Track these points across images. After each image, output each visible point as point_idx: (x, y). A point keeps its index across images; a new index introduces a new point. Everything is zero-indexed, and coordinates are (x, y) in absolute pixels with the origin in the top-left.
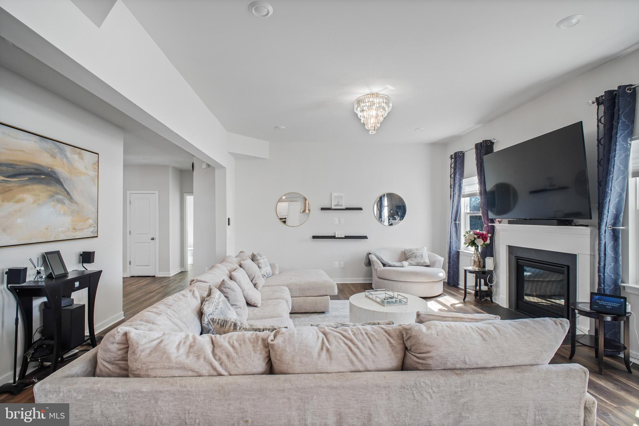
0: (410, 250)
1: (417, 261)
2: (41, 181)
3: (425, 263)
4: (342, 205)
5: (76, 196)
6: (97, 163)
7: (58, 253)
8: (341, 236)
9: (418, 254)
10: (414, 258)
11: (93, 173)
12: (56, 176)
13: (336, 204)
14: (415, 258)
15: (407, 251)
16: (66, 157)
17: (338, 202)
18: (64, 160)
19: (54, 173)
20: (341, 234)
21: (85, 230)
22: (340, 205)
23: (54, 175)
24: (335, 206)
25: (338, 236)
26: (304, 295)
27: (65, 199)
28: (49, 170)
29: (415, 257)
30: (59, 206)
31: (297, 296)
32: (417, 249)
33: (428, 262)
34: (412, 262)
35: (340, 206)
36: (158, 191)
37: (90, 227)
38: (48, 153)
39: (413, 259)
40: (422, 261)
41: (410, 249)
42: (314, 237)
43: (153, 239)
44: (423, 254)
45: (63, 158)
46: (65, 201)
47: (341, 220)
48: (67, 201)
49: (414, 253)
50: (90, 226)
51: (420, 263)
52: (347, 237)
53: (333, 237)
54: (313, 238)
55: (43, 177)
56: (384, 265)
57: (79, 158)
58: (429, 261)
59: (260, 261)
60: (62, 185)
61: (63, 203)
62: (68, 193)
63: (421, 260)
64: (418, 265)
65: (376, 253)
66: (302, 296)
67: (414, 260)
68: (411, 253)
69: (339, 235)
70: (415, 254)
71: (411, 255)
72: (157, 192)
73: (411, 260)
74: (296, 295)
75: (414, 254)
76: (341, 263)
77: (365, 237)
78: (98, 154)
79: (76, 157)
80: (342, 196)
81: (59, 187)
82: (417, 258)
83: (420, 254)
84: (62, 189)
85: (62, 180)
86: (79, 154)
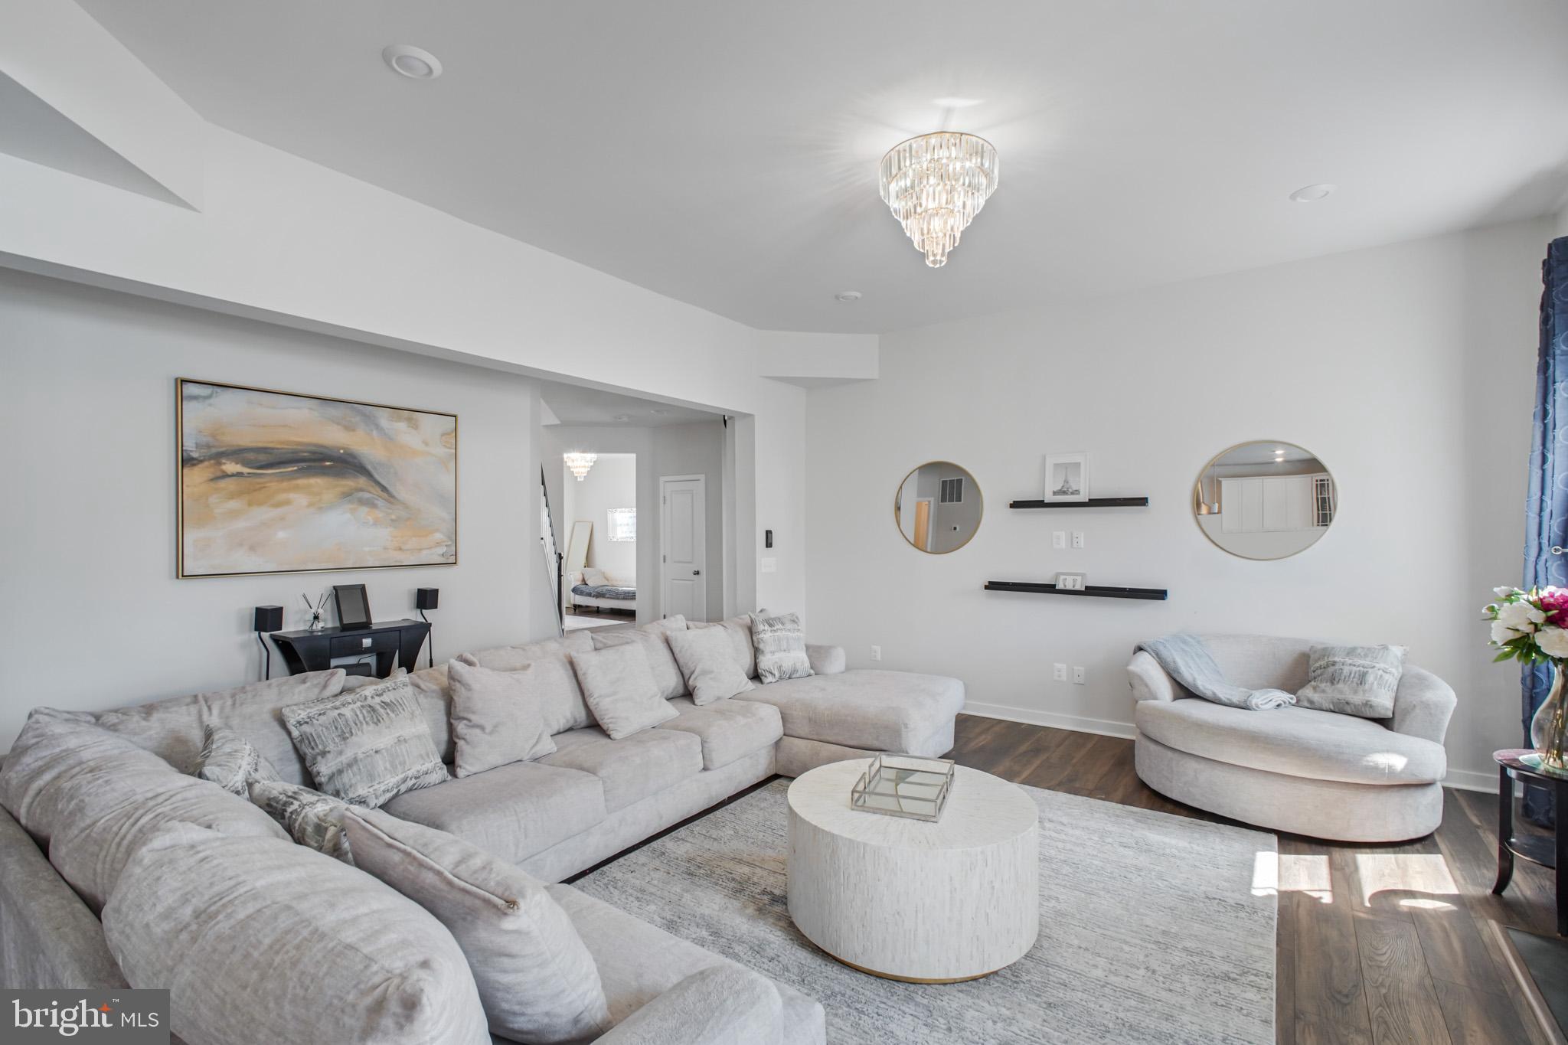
0: (1326, 652)
1: (1340, 696)
2: (324, 472)
3: (1371, 706)
4: (1077, 492)
5: (401, 492)
6: (452, 432)
7: (362, 589)
8: (1074, 587)
9: (1346, 670)
10: (1329, 684)
11: (441, 451)
12: (356, 461)
13: (1058, 488)
14: (1333, 683)
15: (1315, 652)
16: (378, 427)
17: (1066, 481)
18: (375, 433)
19: (353, 456)
20: (1074, 581)
21: (425, 552)
22: (1070, 490)
23: (351, 460)
24: (1055, 493)
25: (1065, 586)
26: (822, 738)
27: (377, 499)
28: (342, 451)
29: (1333, 680)
30: (364, 510)
31: (804, 736)
32: (1351, 652)
33: (1384, 702)
34: (1316, 697)
35: (1072, 493)
36: (704, 475)
37: (436, 546)
38: (338, 424)
39: (1323, 685)
40: (1357, 699)
41: (1325, 649)
42: (993, 586)
43: (697, 573)
44: (1370, 670)
45: (372, 431)
46: (376, 502)
47: (1075, 535)
48: (380, 503)
49: (1334, 664)
50: (438, 544)
51: (1347, 703)
52: (1091, 591)
53: (1049, 589)
54: (985, 589)
55: (328, 463)
56: (1184, 691)
57: (409, 427)
58: (1396, 700)
59: (761, 636)
60: (367, 473)
61: (374, 506)
62: (384, 489)
63: (1356, 692)
64: (1340, 709)
65: (1161, 648)
66: (815, 737)
67: (1323, 691)
68: (1322, 663)
69: (1066, 584)
70: (1337, 667)
71: (1319, 672)
72: (702, 477)
73: (1315, 688)
74: (803, 734)
75: (1331, 669)
76: (1076, 668)
77: (1160, 595)
78: (455, 416)
79: (402, 426)
80: (1079, 464)
81: (362, 481)
82: (1340, 686)
83: (1354, 669)
84: (371, 482)
85: (369, 467)
86: (409, 420)
